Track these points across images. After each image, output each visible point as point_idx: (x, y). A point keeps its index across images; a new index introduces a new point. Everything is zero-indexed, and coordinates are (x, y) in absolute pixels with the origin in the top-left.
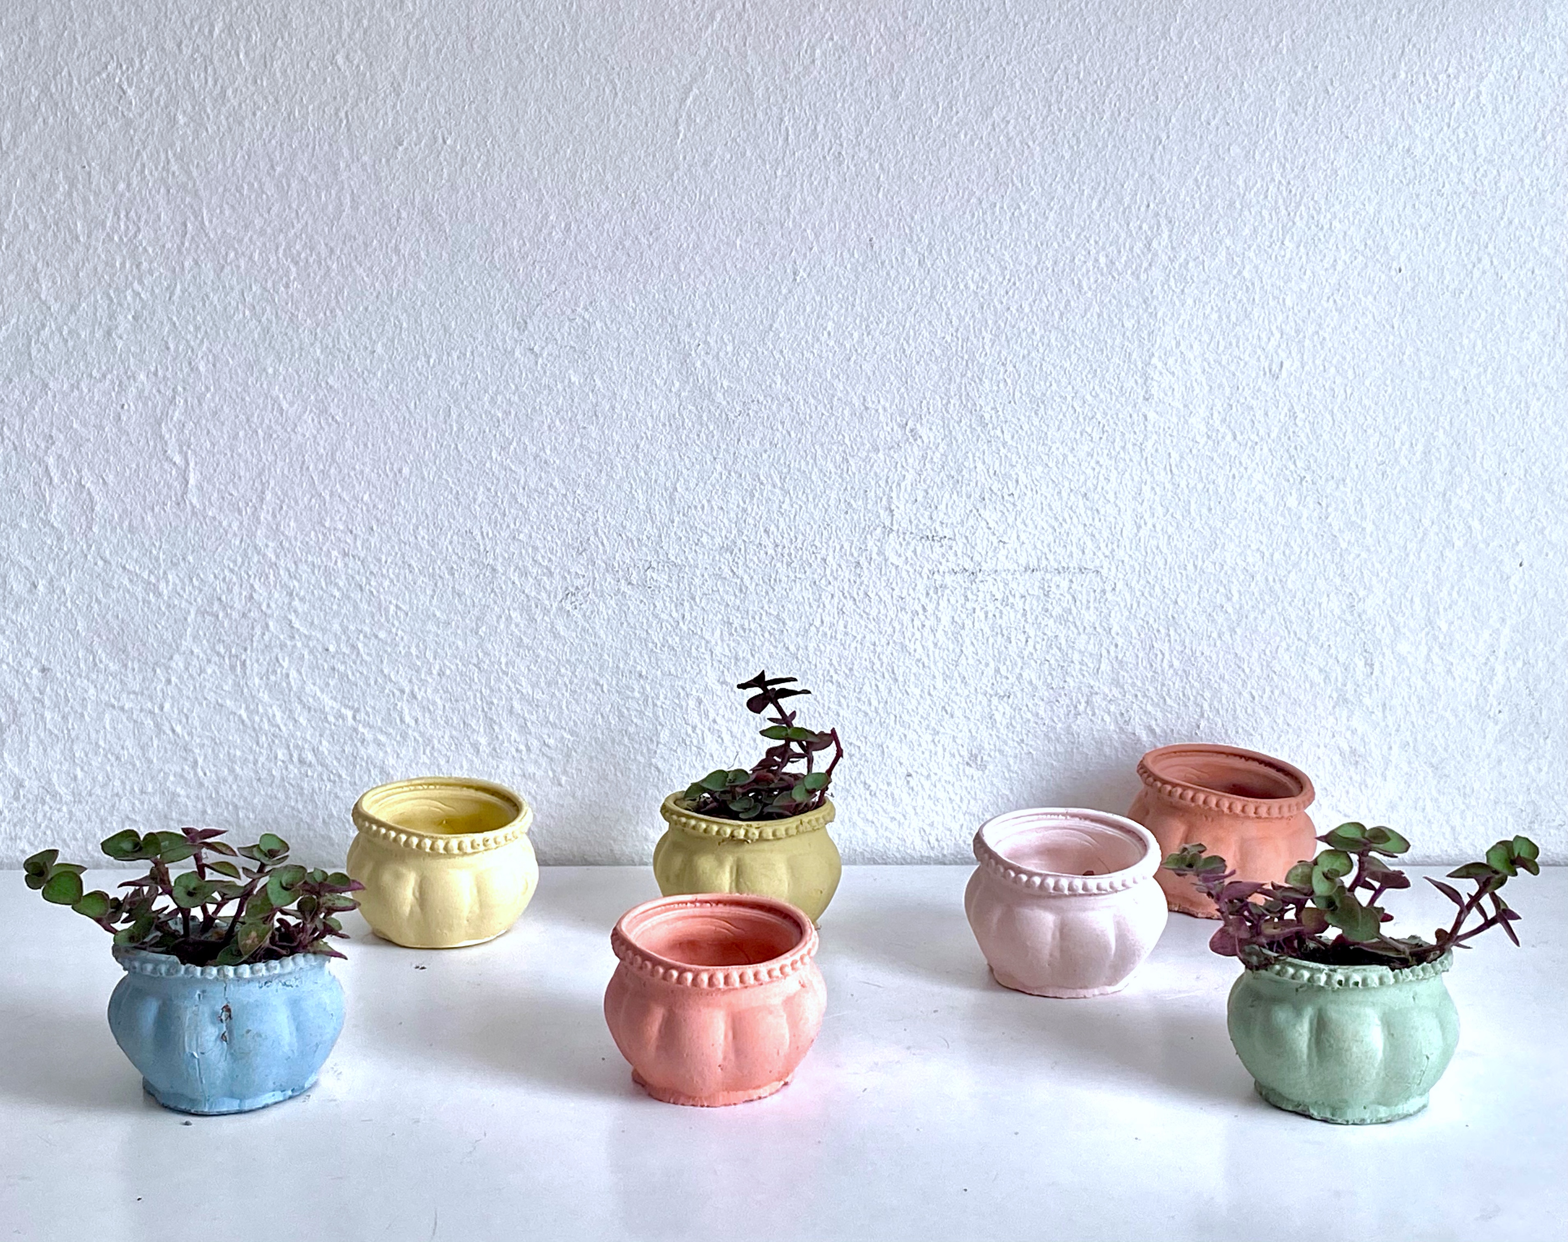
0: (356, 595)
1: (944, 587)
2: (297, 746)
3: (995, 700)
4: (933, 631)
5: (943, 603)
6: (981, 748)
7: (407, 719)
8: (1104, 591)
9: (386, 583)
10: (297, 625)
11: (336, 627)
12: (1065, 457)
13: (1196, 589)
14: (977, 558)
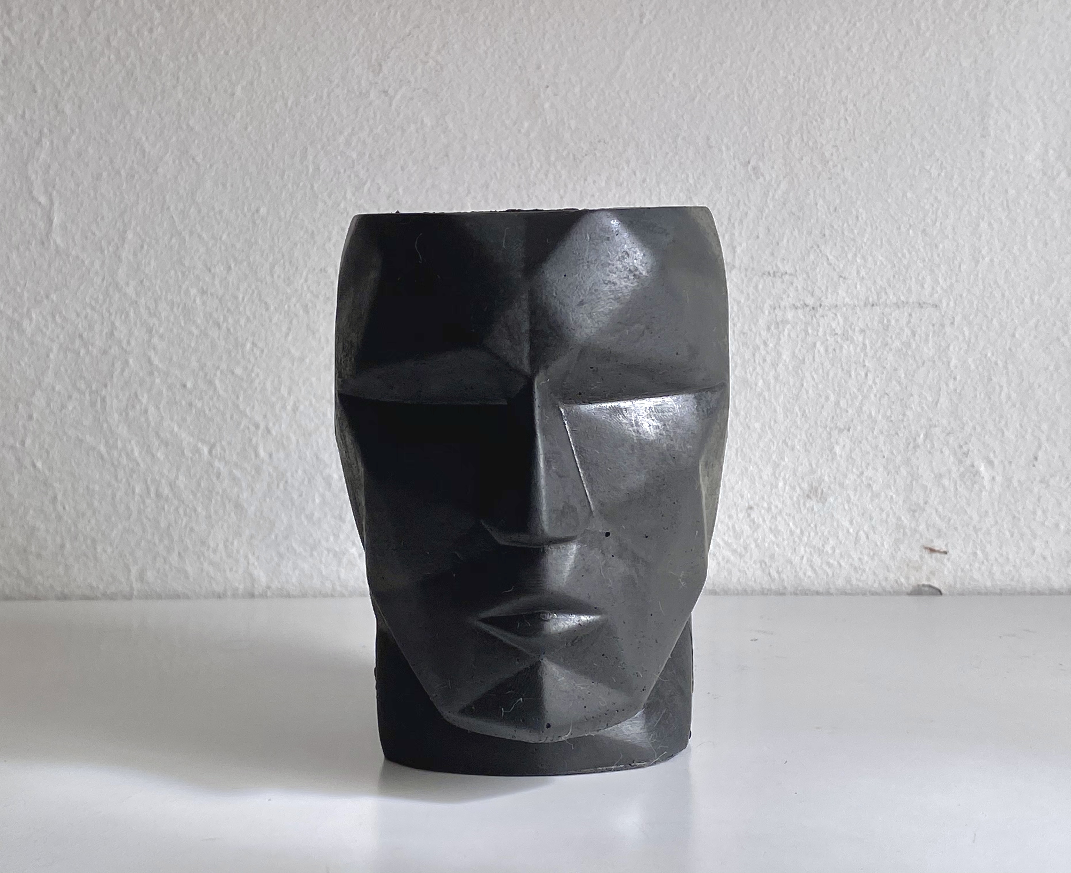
0: (213, 333)
1: (785, 322)
2: (153, 480)
3: (835, 433)
4: (774, 365)
5: (784, 339)
6: (821, 480)
7: (262, 453)
8: (943, 325)
9: (243, 322)
10: (156, 361)
11: (194, 364)
12: (904, 194)
13: (1032, 323)
14: (817, 293)
